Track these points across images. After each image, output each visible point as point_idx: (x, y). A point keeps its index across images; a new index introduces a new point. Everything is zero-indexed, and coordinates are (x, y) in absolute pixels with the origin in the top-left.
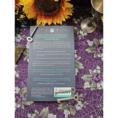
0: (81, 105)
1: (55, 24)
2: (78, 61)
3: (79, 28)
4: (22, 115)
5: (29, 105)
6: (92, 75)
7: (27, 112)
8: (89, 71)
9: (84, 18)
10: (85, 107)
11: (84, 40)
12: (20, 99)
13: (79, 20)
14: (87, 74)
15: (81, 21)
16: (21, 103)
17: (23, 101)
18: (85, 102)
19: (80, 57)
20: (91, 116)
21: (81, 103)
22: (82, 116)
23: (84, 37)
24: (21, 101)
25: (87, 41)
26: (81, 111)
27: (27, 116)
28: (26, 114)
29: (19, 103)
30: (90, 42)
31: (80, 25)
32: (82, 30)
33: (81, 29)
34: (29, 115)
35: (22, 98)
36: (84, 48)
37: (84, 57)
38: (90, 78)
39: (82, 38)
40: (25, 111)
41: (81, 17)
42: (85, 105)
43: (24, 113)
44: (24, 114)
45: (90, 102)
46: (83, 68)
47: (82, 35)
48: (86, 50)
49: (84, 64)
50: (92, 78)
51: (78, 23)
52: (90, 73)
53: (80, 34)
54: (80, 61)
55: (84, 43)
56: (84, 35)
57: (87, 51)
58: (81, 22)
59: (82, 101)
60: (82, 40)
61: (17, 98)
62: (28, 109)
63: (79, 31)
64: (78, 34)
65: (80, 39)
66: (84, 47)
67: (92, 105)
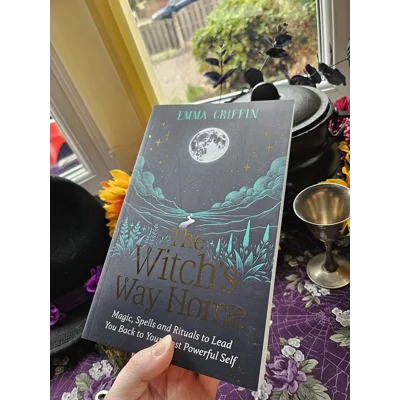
2: (307, 374)
3: (303, 276)
9: (314, 254)
11: (321, 308)
13: (301, 259)
15: (307, 260)
19: (314, 363)
23: (322, 301)
25: (333, 311)
30: (341, 312)
31: (304, 269)
32: (312, 283)
36: (323, 333)
37: (327, 362)
39: (314, 302)
41: (307, 252)
47: (313, 295)
48: (332, 338)
49: (330, 385)
51: (300, 266)
53: (305, 291)
54: (315, 373)
55: (322, 315)
56: (319, 295)
57: (337, 341)
58: (306, 264)
60: (315, 308)
63: (304, 283)
64: (300, 291)
65: (308, 305)
66: (325, 328)
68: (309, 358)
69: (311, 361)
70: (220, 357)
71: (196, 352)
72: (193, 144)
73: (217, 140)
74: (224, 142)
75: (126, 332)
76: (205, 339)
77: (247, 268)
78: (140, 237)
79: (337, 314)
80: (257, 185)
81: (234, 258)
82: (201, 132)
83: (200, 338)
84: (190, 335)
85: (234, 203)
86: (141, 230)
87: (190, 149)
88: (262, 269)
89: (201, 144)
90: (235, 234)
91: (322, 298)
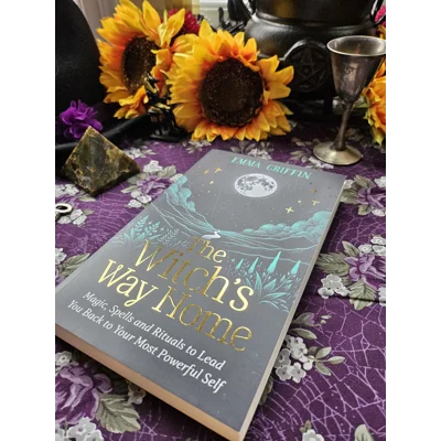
0: (304, 359)
8: (342, 244)
10: (326, 372)
14: (334, 251)
18: (327, 351)
20: (362, 431)
21: (306, 351)
22: (306, 417)
26: (303, 387)
38: (347, 266)
42: (328, 365)
45: (351, 354)
50: (354, 269)
52: (346, 251)
59: (308, 343)
67: (363, 370)
70: (202, 376)
71: (173, 362)
72: (241, 181)
73: (265, 184)
74: (271, 187)
75: (93, 317)
76: (191, 351)
77: (266, 292)
78: (154, 234)
80: (296, 226)
81: (254, 279)
82: (251, 175)
83: (185, 348)
84: (174, 342)
85: (269, 233)
86: (158, 229)
87: (236, 183)
88: (283, 297)
89: (248, 182)
90: (261, 259)
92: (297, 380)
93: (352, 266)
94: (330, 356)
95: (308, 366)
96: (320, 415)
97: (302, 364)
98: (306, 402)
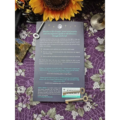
1: (63, 19)
2: (87, 60)
3: (89, 24)
4: (28, 115)
5: (35, 106)
6: (103, 75)
7: (33, 112)
8: (99, 70)
9: (94, 14)
10: (94, 108)
11: (94, 37)
12: (26, 98)
13: (88, 16)
14: (96, 73)
15: (91, 16)
16: (27, 103)
17: (29, 100)
18: (94, 103)
19: (89, 56)
20: (101, 118)
22: (90, 117)
24: (27, 101)
25: (97, 39)
26: (90, 112)
27: (33, 116)
28: (32, 115)
29: (25, 103)
31: (90, 21)
32: (92, 27)
33: (90, 25)
34: (35, 116)
35: (28, 98)
36: (93, 46)
37: (93, 56)
39: (92, 35)
40: (31, 111)
41: (91, 13)
42: (94, 106)
43: (30, 113)
44: (30, 115)
45: (99, 103)
46: (92, 67)
47: (92, 32)
48: (96, 48)
49: (93, 63)
50: (102, 79)
51: (88, 19)
52: (100, 73)
53: (89, 30)
54: (89, 59)
55: (94, 40)
56: (94, 32)
58: (90, 18)
59: (91, 102)
60: (92, 37)
61: (22, 98)
62: (34, 109)
63: (89, 27)
64: (87, 30)
65: (90, 36)
66: (94, 45)
67: (101, 106)
68: (88, 55)
69: (89, 55)
79: (99, 40)
91: (94, 34)
92: (88, 111)
93: (101, 78)
94: (95, 104)
95: (91, 108)
96: (93, 117)
97: (89, 107)
98: (90, 115)
